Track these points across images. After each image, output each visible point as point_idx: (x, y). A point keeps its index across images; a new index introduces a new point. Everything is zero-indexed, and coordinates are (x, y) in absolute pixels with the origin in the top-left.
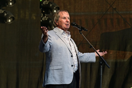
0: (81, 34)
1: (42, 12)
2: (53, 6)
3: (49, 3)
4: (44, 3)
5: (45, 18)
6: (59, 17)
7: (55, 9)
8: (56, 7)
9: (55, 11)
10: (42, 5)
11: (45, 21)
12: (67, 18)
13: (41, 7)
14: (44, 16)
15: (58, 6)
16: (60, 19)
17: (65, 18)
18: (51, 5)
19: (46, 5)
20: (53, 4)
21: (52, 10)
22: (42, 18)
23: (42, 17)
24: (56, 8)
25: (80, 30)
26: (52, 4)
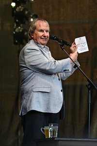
0: (63, 50)
1: (16, 22)
2: (29, 13)
3: (24, 10)
4: (17, 9)
5: (19, 29)
7: (32, 17)
8: (33, 14)
9: (32, 20)
10: (15, 12)
11: (19, 32)
12: (45, 32)
13: (13, 14)
14: (17, 26)
15: (35, 13)
16: (36, 31)
18: (26, 12)
19: (20, 12)
20: (29, 11)
21: (28, 19)
22: (15, 29)
23: (15, 27)
26: (27, 10)
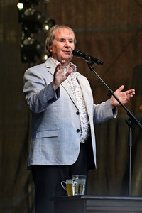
0: (91, 70)
1: (24, 30)
2: (43, 18)
3: (36, 13)
4: (26, 12)
5: (29, 40)
6: (54, 38)
7: (47, 24)
8: (49, 19)
9: (47, 28)
10: (23, 16)
11: (29, 45)
13: (20, 20)
14: (27, 36)
15: (52, 18)
17: (63, 40)
18: (39, 17)
19: (30, 16)
20: (43, 14)
21: (41, 26)
22: (23, 41)
23: (23, 38)
24: (49, 21)
25: (89, 64)
26: (40, 14)
